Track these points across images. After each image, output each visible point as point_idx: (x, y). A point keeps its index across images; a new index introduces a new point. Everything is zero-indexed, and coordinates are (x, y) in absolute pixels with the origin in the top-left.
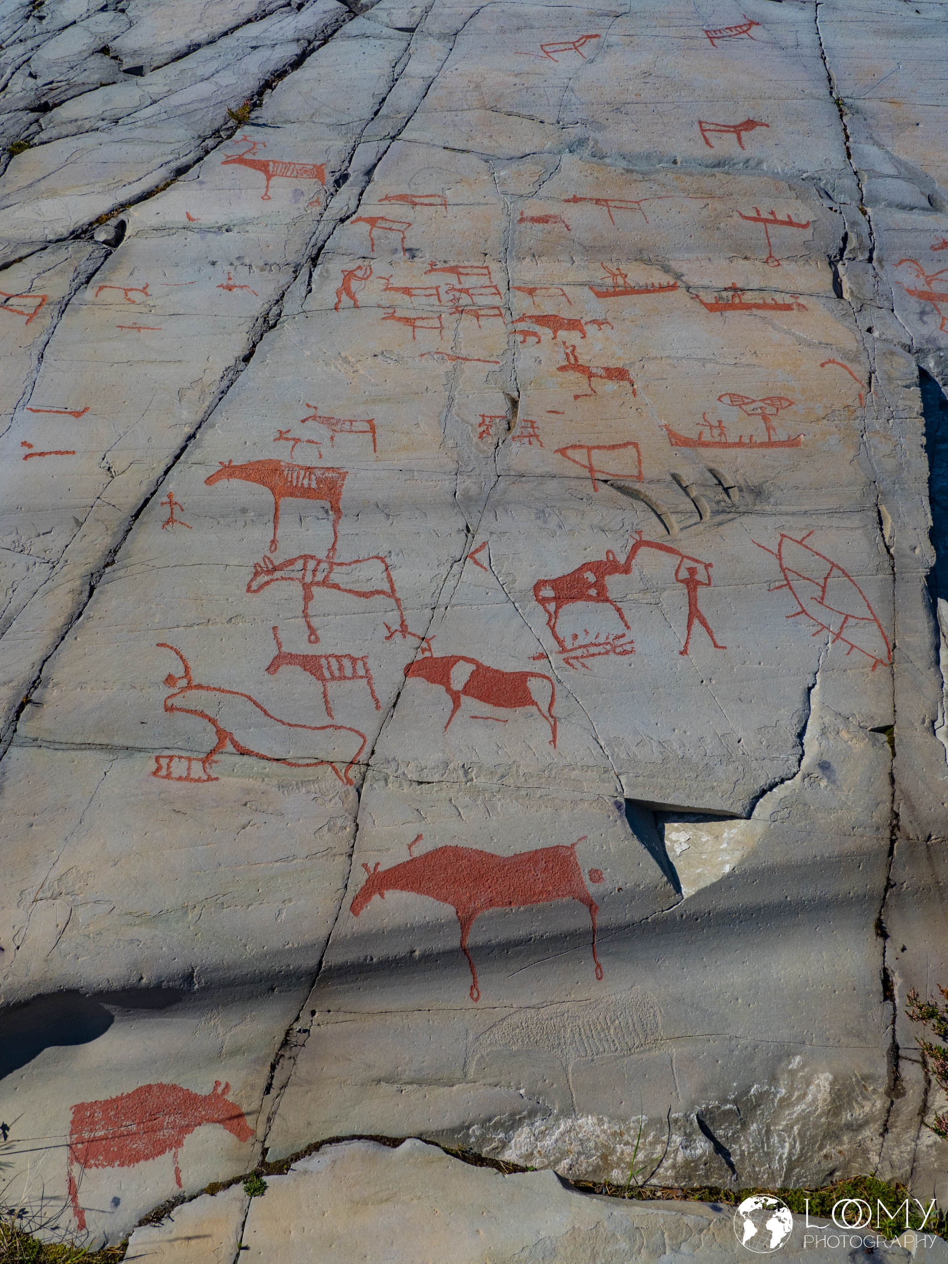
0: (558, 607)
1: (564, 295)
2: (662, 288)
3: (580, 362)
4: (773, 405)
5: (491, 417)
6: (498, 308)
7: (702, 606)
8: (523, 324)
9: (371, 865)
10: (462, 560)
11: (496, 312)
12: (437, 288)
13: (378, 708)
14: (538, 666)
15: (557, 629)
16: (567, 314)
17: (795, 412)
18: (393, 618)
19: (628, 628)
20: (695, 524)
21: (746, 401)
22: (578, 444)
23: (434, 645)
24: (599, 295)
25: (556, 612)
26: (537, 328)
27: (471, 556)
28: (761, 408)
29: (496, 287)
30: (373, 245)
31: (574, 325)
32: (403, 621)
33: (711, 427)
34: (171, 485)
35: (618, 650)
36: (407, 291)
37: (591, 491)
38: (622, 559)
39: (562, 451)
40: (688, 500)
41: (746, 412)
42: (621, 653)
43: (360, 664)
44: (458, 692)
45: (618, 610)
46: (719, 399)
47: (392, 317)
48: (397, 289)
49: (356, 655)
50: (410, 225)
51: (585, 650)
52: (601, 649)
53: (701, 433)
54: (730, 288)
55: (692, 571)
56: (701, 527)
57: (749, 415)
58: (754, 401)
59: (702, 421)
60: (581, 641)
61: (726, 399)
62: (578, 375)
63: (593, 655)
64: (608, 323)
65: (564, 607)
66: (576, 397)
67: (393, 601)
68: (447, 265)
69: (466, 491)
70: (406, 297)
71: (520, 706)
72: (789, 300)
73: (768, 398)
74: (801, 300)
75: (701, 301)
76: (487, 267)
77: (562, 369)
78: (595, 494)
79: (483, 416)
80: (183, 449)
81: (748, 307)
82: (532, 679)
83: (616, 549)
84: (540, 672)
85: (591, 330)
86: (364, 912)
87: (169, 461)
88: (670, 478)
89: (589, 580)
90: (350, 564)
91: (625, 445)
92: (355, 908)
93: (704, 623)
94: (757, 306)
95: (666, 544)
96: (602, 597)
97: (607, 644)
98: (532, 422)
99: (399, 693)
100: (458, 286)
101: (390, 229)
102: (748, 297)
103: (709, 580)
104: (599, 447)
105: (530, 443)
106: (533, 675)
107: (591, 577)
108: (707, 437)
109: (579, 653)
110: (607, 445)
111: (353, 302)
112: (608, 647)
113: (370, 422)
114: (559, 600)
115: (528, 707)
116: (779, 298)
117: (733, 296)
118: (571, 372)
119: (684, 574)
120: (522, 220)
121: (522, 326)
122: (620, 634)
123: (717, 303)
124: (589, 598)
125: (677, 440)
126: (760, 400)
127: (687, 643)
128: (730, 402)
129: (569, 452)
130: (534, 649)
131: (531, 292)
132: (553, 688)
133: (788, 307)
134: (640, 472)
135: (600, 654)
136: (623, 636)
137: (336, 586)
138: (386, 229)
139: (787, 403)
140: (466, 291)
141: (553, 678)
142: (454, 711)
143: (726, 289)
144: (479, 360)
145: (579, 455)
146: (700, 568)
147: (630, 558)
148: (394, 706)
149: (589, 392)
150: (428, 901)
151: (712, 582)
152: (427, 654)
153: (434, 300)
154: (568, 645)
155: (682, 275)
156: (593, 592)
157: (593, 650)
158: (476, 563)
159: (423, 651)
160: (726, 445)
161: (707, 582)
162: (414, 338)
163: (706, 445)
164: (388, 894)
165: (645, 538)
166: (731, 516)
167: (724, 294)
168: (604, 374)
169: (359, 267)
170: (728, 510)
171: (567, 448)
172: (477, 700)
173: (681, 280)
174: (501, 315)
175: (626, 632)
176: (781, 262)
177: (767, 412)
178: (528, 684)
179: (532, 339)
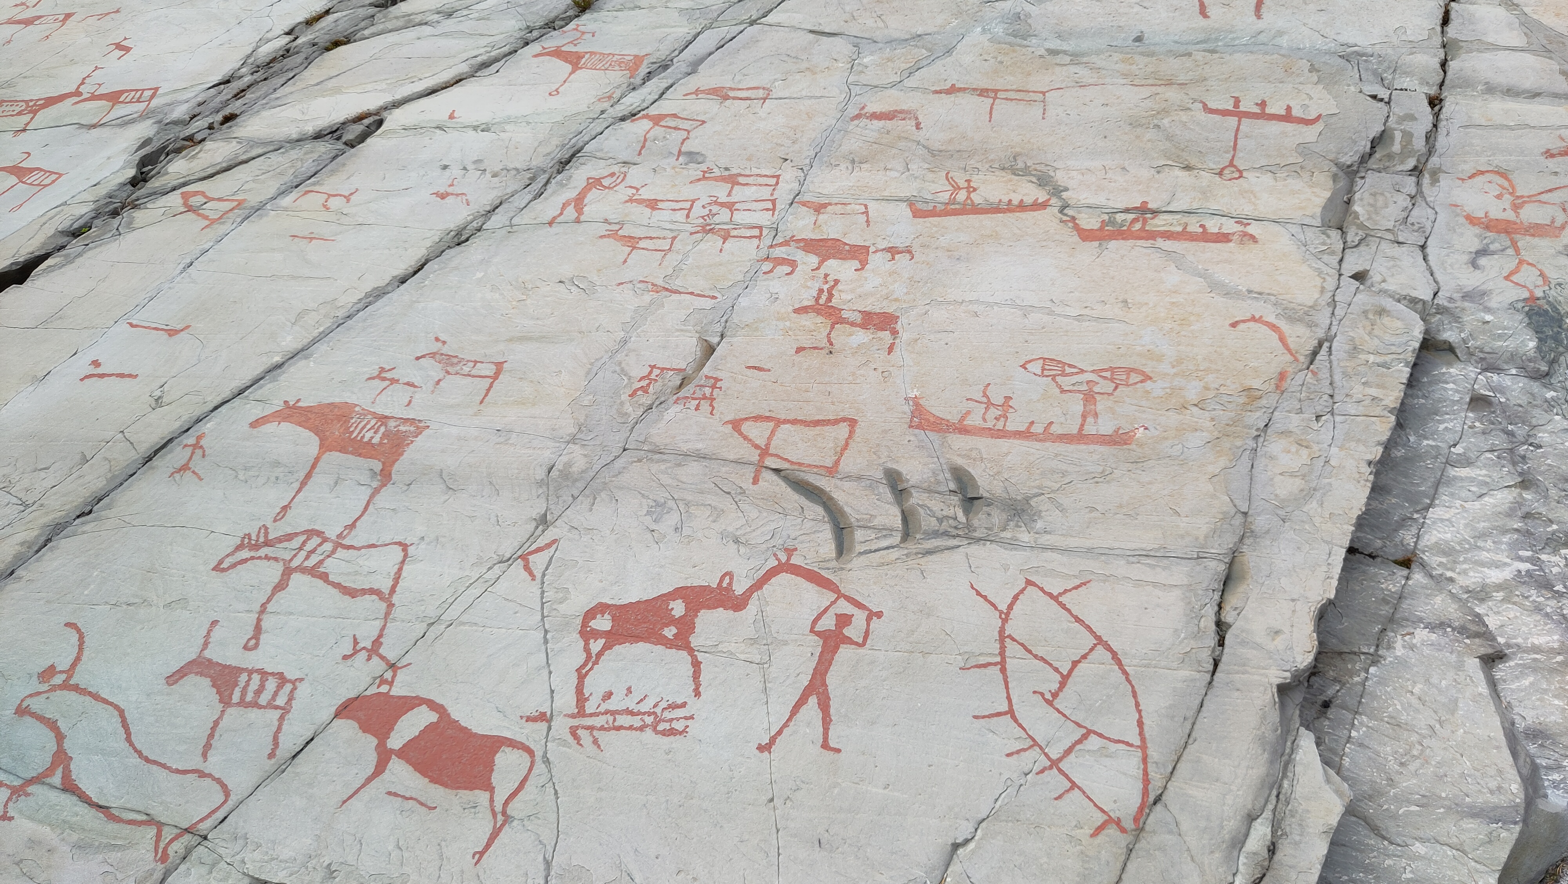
0: (606, 647)
1: (866, 213)
2: (1022, 207)
3: (834, 302)
4: (1112, 380)
5: (662, 369)
6: (760, 228)
7: (832, 679)
8: (783, 249)
10: (510, 562)
11: (756, 232)
12: (693, 201)
13: (271, 755)
14: (532, 734)
15: (587, 680)
16: (853, 239)
17: (1147, 392)
18: (367, 633)
19: (697, 693)
20: (887, 548)
21: (1068, 370)
22: (767, 414)
23: (401, 676)
24: (918, 214)
25: (600, 654)
26: (799, 256)
27: (526, 557)
28: (1088, 382)
29: (774, 202)
30: (643, 147)
32: (380, 636)
33: (989, 404)
34: (208, 426)
35: (660, 727)
36: (653, 204)
37: (747, 485)
38: (739, 588)
39: (736, 425)
40: (895, 511)
41: (1060, 387)
42: (664, 733)
43: (288, 687)
44: (392, 751)
45: (696, 665)
46: (1023, 366)
47: (613, 235)
48: (640, 202)
49: (289, 676)
50: (704, 122)
51: (611, 719)
52: (636, 721)
53: (968, 413)
54: (1136, 208)
55: (844, 620)
56: (894, 554)
57: (1063, 391)
58: (1082, 371)
59: (978, 396)
60: (612, 705)
61: (1036, 367)
62: (820, 319)
63: (619, 728)
64: (910, 252)
65: (617, 648)
66: (799, 350)
67: (384, 605)
68: (727, 173)
69: (569, 466)
70: (648, 211)
71: (466, 789)
72: (1230, 227)
73: (1112, 369)
74: (1252, 229)
75: (1077, 227)
76: (778, 177)
77: (802, 310)
78: (751, 486)
79: (653, 367)
80: (255, 382)
81: (1152, 236)
82: (508, 750)
83: (741, 572)
84: (524, 741)
85: (878, 260)
87: (230, 394)
88: (879, 475)
89: (673, 613)
90: (359, 549)
91: (836, 422)
93: (824, 706)
94: (1168, 235)
95: (823, 573)
96: (682, 642)
97: (649, 714)
98: (717, 380)
99: (312, 739)
100: (723, 199)
101: (675, 128)
102: (1159, 223)
103: (866, 637)
104: (794, 422)
105: (697, 409)
106: (512, 744)
107: (678, 608)
108: (974, 420)
109: (599, 722)
110: (809, 419)
111: (577, 215)
112: (649, 720)
113: (499, 365)
114: (613, 638)
115: (477, 792)
116: (1213, 226)
117: (1135, 221)
118: (812, 315)
119: (828, 623)
120: (858, 117)
121: (780, 252)
122: (679, 702)
123: (1101, 229)
124: (660, 641)
125: (921, 421)
126: (1093, 371)
127: (780, 732)
128: (1039, 372)
129: (747, 426)
130: (537, 703)
131: (819, 208)
132: (530, 769)
133: (1223, 238)
134: (837, 463)
135: (631, 728)
136: (684, 705)
137: (324, 577)
138: (670, 127)
139: (1140, 378)
140: (730, 206)
141: (539, 754)
142: (369, 780)
143: (1127, 211)
144: (692, 293)
145: (757, 432)
146: (860, 617)
147: (753, 589)
148: (294, 757)
149: (824, 343)
151: (869, 641)
152: (384, 689)
153: (680, 216)
154: (590, 708)
155: (1066, 189)
156: (670, 632)
157: (623, 720)
158: (527, 568)
159: (383, 682)
160: (1002, 434)
161: (860, 641)
162: (625, 261)
163: (963, 430)
165: (795, 560)
166: (956, 542)
167: (1120, 217)
168: (859, 321)
169: (612, 175)
170: (954, 532)
171: (746, 419)
172: (411, 768)
173: (1060, 198)
174: (759, 237)
175: (691, 700)
176: (1245, 174)
177: (1096, 389)
178: (498, 755)
179: (783, 270)
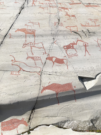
1: (65, 4)
2: (79, 3)
4: (96, 20)
5: (56, 22)
6: (56, 6)
9: (43, 86)
12: (47, 3)
13: (43, 64)
14: (65, 58)
15: (67, 53)
16: (66, 7)
18: (44, 51)
21: (92, 20)
22: (69, 26)
23: (50, 55)
24: (70, 4)
26: (62, 9)
27: (54, 42)
29: (55, 3)
31: (67, 9)
34: (10, 32)
38: (76, 43)
39: (66, 27)
40: (84, 34)
42: (76, 56)
44: (54, 62)
45: (75, 50)
47: (40, 7)
48: (41, 3)
53: (86, 24)
54: (89, 3)
55: (85, 44)
56: (86, 38)
57: (92, 22)
60: (70, 54)
61: (89, 20)
64: (72, 8)
65: (68, 49)
66: (68, 19)
67: (44, 49)
69: (53, 33)
74: (99, 5)
75: (85, 5)
77: (66, 15)
78: (71, 33)
80: (11, 27)
81: (91, 6)
83: (75, 41)
85: (69, 9)
86: (43, 93)
87: (9, 28)
88: (82, 31)
89: (71, 46)
90: (37, 44)
91: (75, 26)
92: (41, 92)
93: (87, 51)
94: (93, 6)
95: (82, 40)
96: (73, 48)
97: (74, 55)
98: (62, 23)
99: (46, 62)
104: (71, 27)
105: (62, 26)
109: (70, 56)
110: (73, 26)
111: (34, 5)
113: (38, 23)
115: (64, 64)
116: (96, 5)
117: (89, 5)
119: (84, 45)
121: (59, 9)
123: (87, 5)
124: (71, 48)
125: (82, 25)
126: (94, 20)
127: (85, 54)
129: (67, 27)
130: (64, 56)
131: (60, 4)
132: (67, 61)
134: (77, 30)
137: (35, 47)
139: (98, 20)
140: (51, 4)
142: (53, 64)
144: (54, 14)
145: (69, 28)
146: (87, 44)
147: (77, 43)
148: (45, 64)
149: (70, 18)
150: (52, 91)
153: (46, 5)
154: (69, 55)
157: (72, 56)
159: (48, 56)
160: (89, 26)
161: (88, 46)
162: (44, 10)
163: (87, 26)
164: (46, 90)
165: (79, 40)
166: (91, 36)
168: (72, 16)
173: (82, 2)
175: (77, 53)
178: (63, 60)
179: (61, 11)
